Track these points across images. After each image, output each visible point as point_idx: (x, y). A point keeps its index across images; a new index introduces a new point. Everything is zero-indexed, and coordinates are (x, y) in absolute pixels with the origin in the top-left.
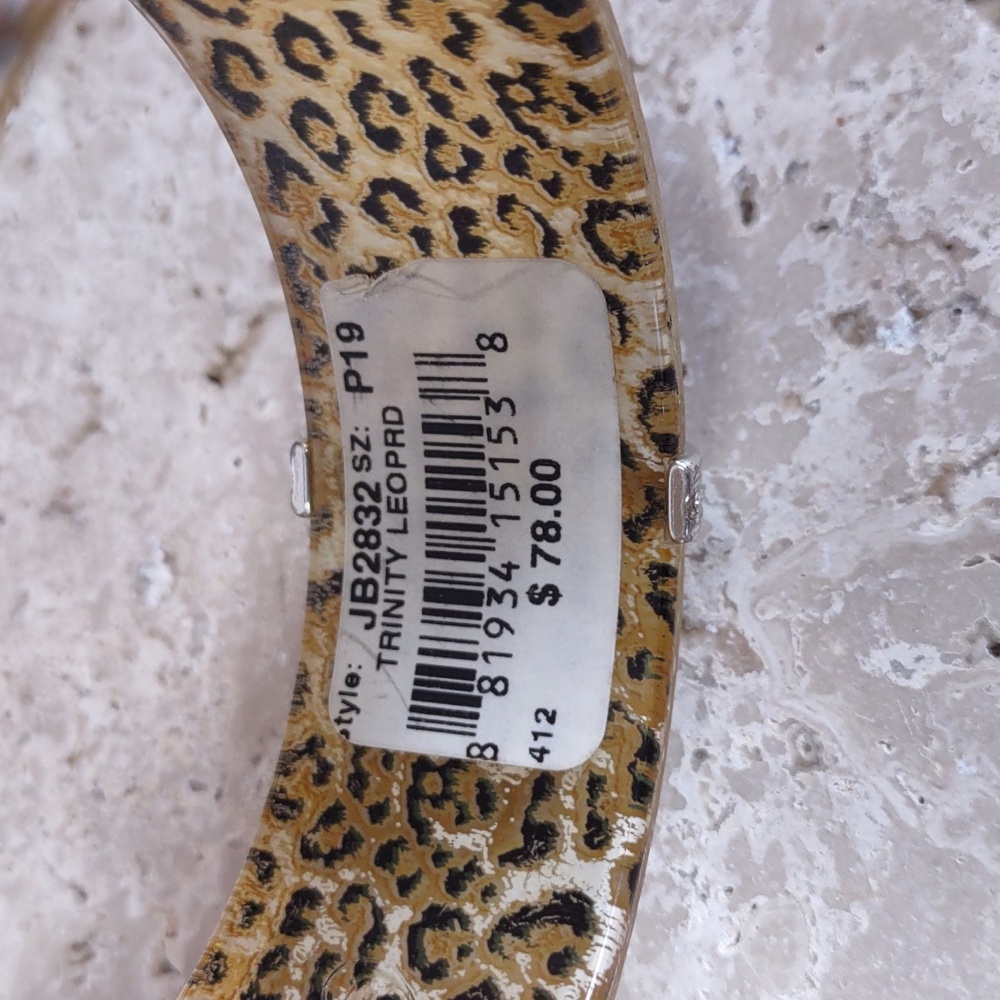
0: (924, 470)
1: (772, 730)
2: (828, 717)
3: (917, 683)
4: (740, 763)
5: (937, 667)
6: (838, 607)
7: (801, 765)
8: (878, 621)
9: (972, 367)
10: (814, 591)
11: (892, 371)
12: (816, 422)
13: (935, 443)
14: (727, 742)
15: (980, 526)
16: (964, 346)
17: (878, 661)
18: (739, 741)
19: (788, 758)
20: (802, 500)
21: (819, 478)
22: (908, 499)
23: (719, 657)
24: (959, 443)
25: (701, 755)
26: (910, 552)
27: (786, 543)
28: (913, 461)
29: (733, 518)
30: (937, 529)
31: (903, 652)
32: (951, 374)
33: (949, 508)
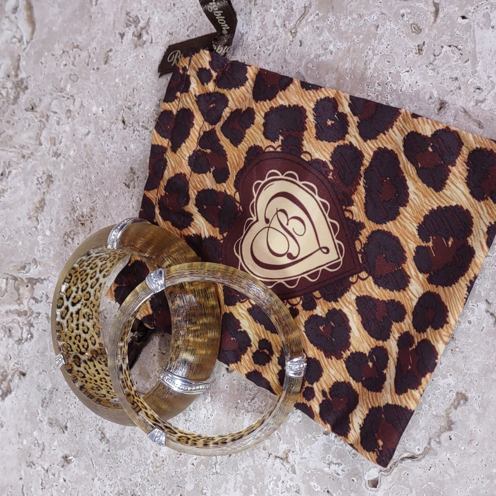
0: (328, 460)
1: (294, 485)
2: (303, 488)
3: (316, 490)
4: (288, 486)
5: (319, 490)
6: (309, 472)
7: (296, 492)
8: (314, 478)
9: (340, 449)
10: (307, 467)
11: (329, 442)
12: (316, 442)
13: (331, 457)
14: (287, 482)
15: (332, 473)
16: (340, 445)
17: (312, 484)
18: (289, 483)
19: (295, 490)
20: (310, 453)
21: (313, 451)
22: (325, 463)
23: (291, 469)
24: (334, 459)
25: (283, 482)
26: (322, 471)
27: (306, 458)
28: (327, 457)
29: (300, 450)
30: (326, 469)
31: (316, 485)
32: (337, 448)
33: (330, 468)
